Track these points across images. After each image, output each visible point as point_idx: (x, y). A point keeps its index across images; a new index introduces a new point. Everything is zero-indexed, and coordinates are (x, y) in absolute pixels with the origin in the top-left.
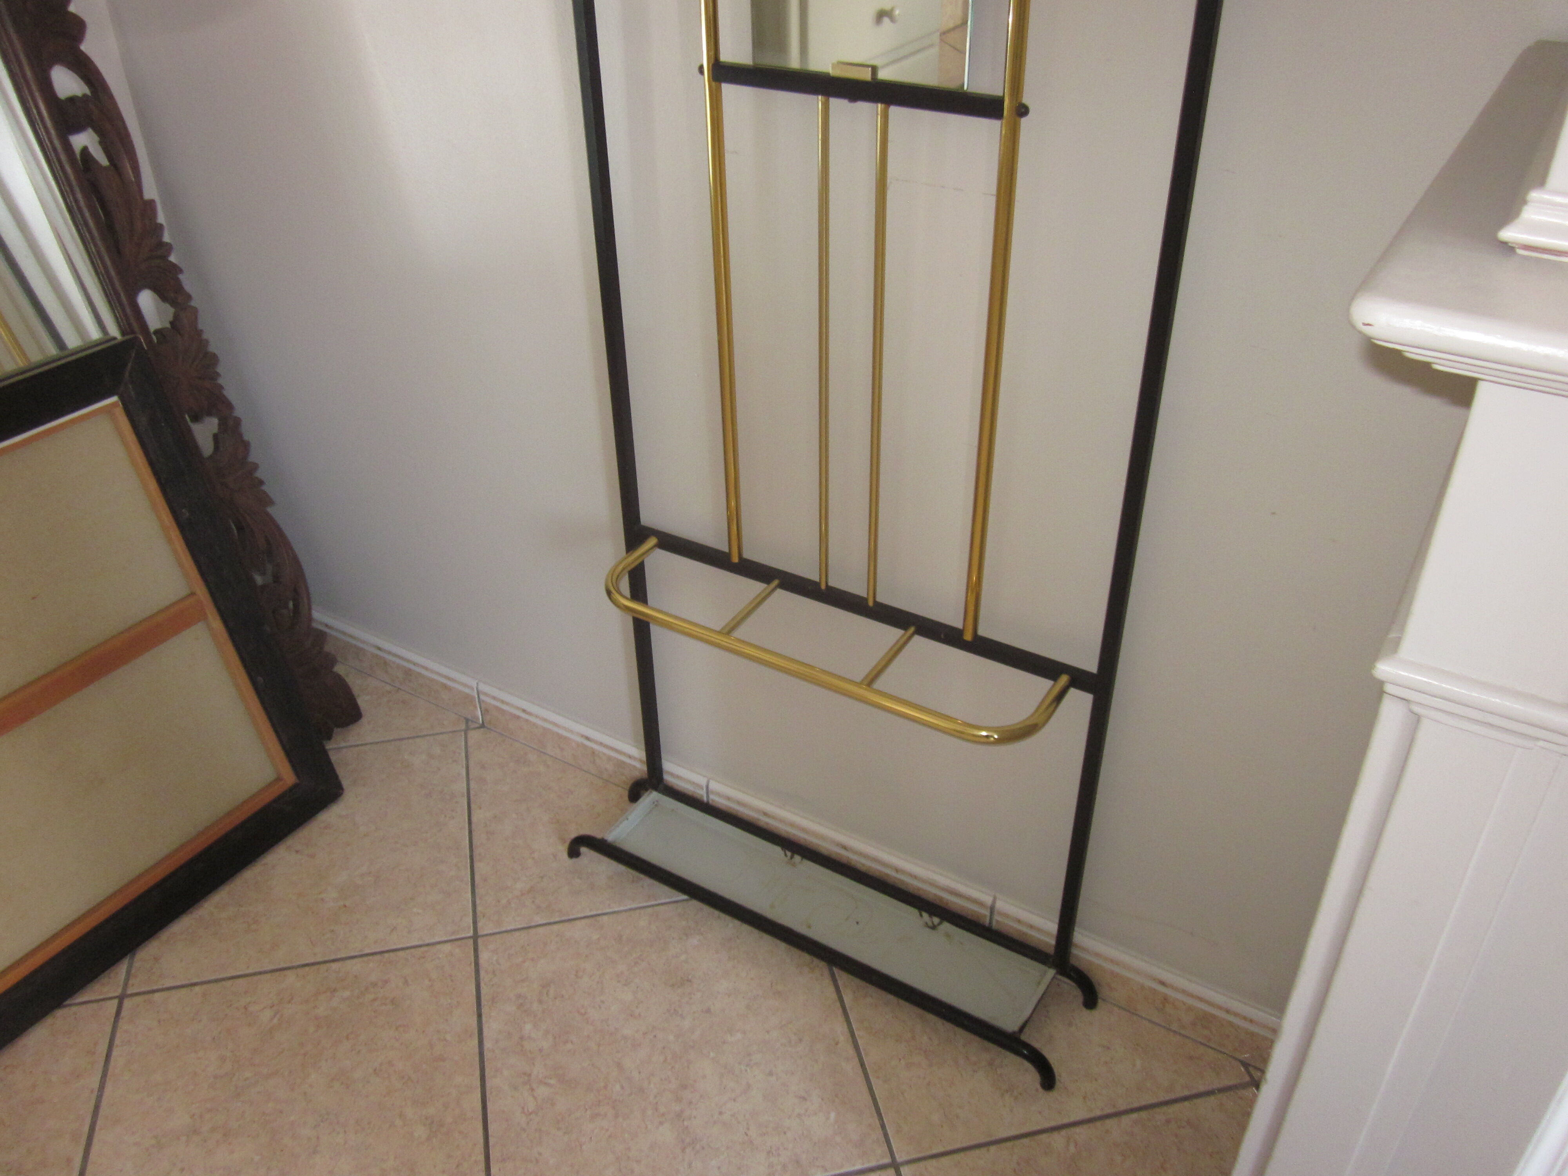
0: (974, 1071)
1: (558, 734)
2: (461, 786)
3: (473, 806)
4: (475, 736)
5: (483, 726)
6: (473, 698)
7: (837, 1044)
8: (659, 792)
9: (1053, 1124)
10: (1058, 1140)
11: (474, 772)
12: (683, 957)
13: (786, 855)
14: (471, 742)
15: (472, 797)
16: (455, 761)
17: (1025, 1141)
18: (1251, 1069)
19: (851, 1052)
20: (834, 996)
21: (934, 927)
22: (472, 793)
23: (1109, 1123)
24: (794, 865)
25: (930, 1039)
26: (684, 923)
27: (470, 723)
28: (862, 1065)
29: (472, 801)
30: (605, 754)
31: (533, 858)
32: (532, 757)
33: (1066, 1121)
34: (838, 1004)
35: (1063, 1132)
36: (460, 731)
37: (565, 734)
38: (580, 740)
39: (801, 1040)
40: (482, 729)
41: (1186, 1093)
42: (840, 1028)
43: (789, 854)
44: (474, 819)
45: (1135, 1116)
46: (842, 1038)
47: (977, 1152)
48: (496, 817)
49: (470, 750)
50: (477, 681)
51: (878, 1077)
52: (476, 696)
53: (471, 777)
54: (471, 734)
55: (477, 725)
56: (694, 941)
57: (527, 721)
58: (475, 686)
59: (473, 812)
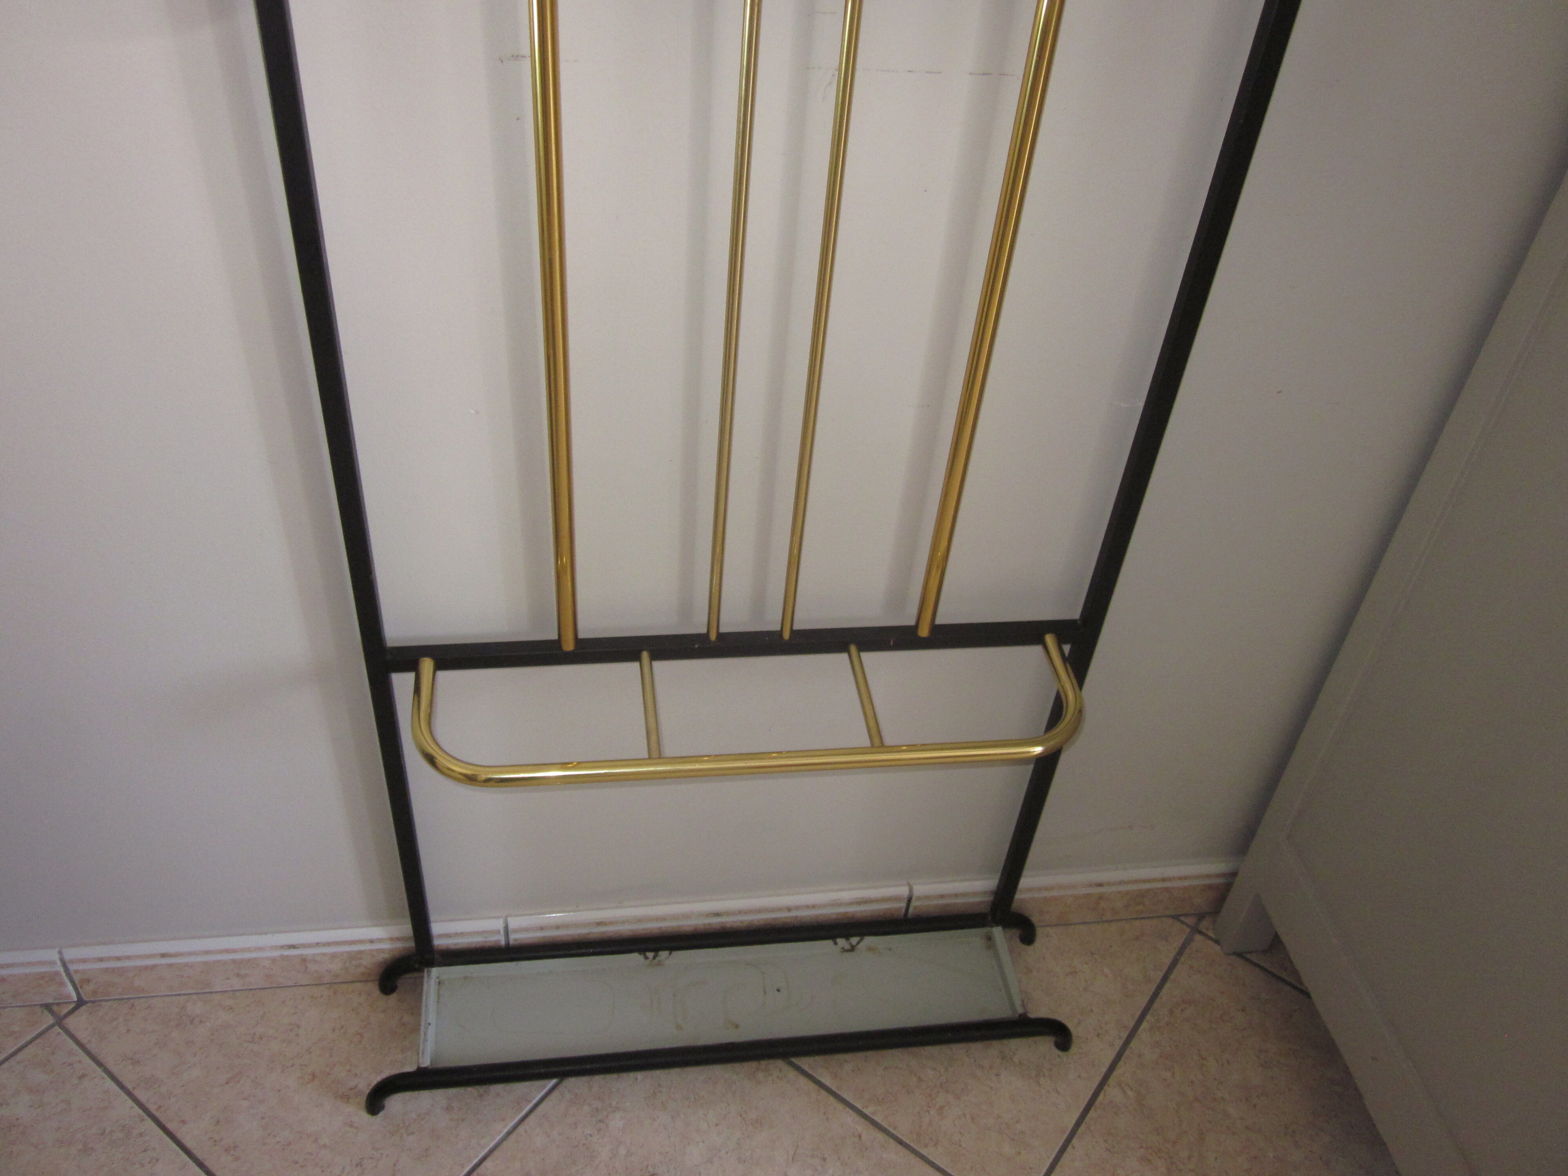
0: (997, 1075)
1: (234, 961)
2: (125, 1108)
3: (170, 1126)
4: (79, 1023)
5: (80, 1003)
6: (57, 973)
7: (860, 1136)
8: (440, 965)
9: (1098, 1079)
10: (1112, 1092)
11: (128, 1077)
12: (622, 1151)
13: (646, 958)
14: (82, 1036)
15: (158, 1114)
16: (82, 1077)
17: (1092, 1114)
18: (1182, 918)
19: (880, 1136)
20: (812, 1086)
21: (853, 949)
22: (152, 1108)
23: (1134, 1044)
24: (660, 964)
25: (934, 1069)
26: (586, 1108)
27: (55, 1008)
28: (901, 1142)
29: (162, 1119)
30: (323, 954)
31: (324, 1146)
32: (196, 1008)
33: (1104, 1070)
34: (823, 1092)
35: (1111, 1081)
36: (52, 1026)
37: (247, 956)
38: (276, 954)
39: (824, 1160)
40: (84, 1008)
41: (1161, 974)
42: (850, 1118)
43: (650, 955)
44: (189, 1144)
45: (1145, 1025)
46: (860, 1129)
47: (1066, 1156)
48: (218, 1122)
49: (92, 1047)
50: (57, 949)
51: (926, 1146)
52: (62, 970)
53: (129, 1086)
54: (71, 1023)
55: (72, 1006)
56: (616, 1122)
57: (170, 965)
58: (56, 957)
59: (179, 1135)
